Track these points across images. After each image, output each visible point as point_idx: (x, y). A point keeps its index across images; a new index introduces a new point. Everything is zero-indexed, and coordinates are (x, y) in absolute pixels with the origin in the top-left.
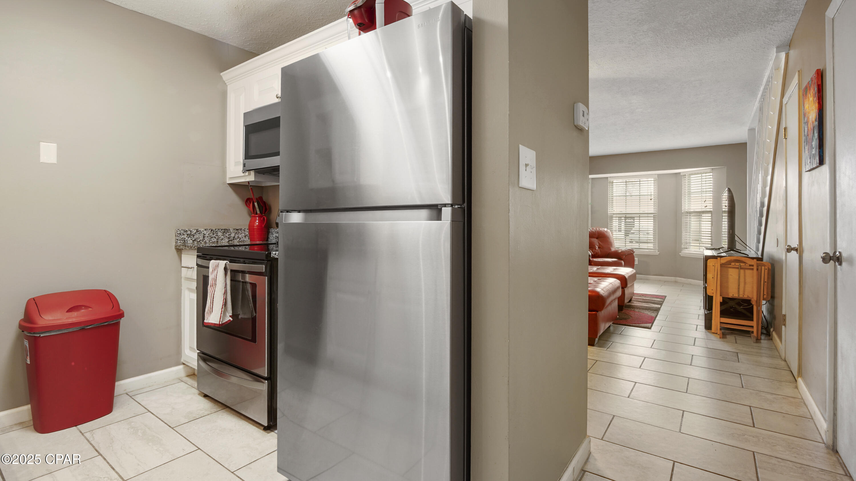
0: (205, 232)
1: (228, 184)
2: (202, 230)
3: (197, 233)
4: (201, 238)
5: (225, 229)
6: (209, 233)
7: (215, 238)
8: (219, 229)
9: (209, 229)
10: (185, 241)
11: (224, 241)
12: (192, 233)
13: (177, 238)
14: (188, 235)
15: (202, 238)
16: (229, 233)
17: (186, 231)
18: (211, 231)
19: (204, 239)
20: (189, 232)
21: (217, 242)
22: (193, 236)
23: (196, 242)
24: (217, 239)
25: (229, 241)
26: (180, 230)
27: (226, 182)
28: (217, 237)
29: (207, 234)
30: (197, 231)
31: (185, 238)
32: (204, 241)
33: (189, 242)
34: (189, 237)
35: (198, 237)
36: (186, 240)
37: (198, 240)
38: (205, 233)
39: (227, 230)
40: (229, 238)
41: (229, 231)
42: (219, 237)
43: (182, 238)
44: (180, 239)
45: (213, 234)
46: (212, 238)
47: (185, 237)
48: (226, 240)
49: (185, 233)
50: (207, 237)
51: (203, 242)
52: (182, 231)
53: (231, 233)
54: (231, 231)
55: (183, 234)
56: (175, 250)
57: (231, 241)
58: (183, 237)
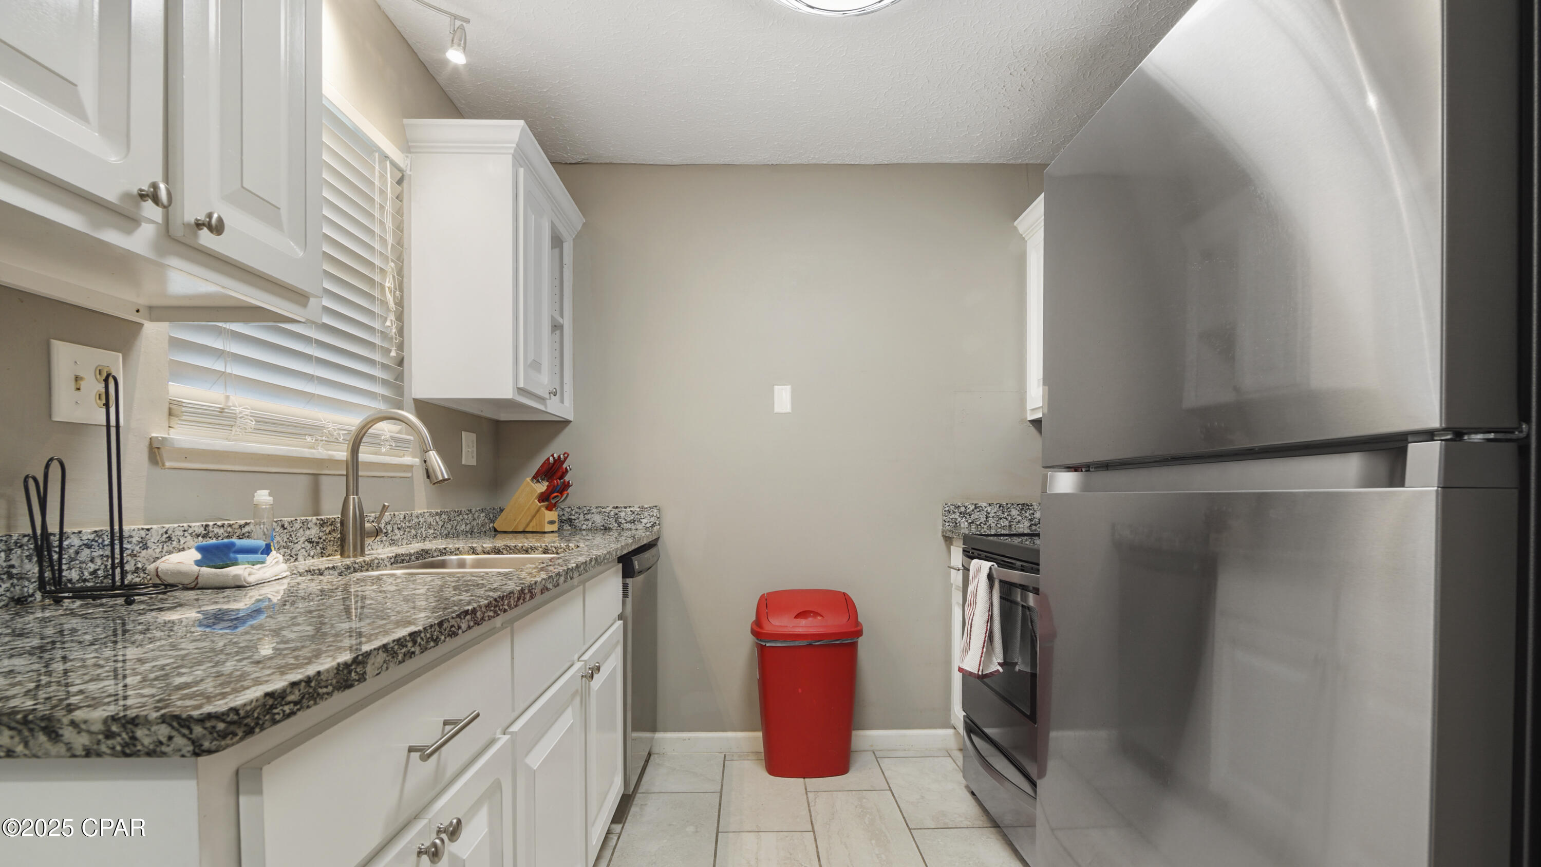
0: (989, 509)
1: (1029, 421)
2: (984, 504)
3: (976, 511)
4: (983, 520)
5: (1024, 504)
6: (995, 511)
7: (1007, 519)
8: (1013, 504)
9: (996, 504)
10: (956, 524)
11: (1021, 526)
12: (968, 511)
13: (945, 518)
14: (961, 513)
15: (985, 519)
16: (1031, 512)
17: (959, 506)
18: (1000, 507)
19: (988, 522)
20: (963, 509)
21: (1010, 526)
22: (970, 515)
23: (973, 526)
24: (1010, 522)
25: (1030, 526)
26: (949, 504)
27: (1027, 418)
28: (1009, 518)
29: (993, 511)
30: (975, 506)
31: (956, 519)
32: (988, 524)
33: (962, 526)
34: (963, 517)
35: (977, 517)
36: (957, 522)
37: (978, 523)
38: (989, 511)
39: (1028, 506)
40: (1031, 520)
41: (1030, 508)
42: (1014, 518)
43: (952, 519)
44: (949, 520)
45: (1003, 513)
46: (1001, 519)
47: (957, 517)
48: (1025, 523)
49: (956, 510)
50: (993, 517)
51: (986, 526)
52: (951, 507)
53: (1035, 511)
54: (1036, 507)
55: (954, 512)
56: (942, 538)
57: (1036, 525)
58: (953, 516)
